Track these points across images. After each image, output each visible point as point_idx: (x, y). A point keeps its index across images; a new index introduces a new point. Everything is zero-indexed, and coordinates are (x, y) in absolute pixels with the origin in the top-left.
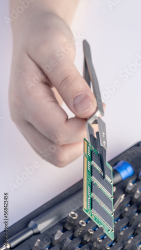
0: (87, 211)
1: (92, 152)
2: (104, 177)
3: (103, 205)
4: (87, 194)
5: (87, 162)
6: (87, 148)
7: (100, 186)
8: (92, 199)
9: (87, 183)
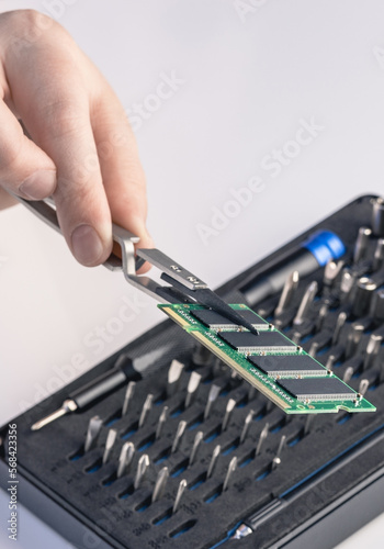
0: (294, 408)
1: (192, 314)
2: (254, 332)
3: (303, 374)
4: (264, 383)
5: (207, 336)
6: (180, 315)
7: (263, 351)
8: (278, 383)
9: (242, 366)
